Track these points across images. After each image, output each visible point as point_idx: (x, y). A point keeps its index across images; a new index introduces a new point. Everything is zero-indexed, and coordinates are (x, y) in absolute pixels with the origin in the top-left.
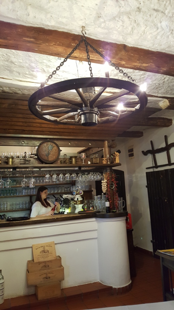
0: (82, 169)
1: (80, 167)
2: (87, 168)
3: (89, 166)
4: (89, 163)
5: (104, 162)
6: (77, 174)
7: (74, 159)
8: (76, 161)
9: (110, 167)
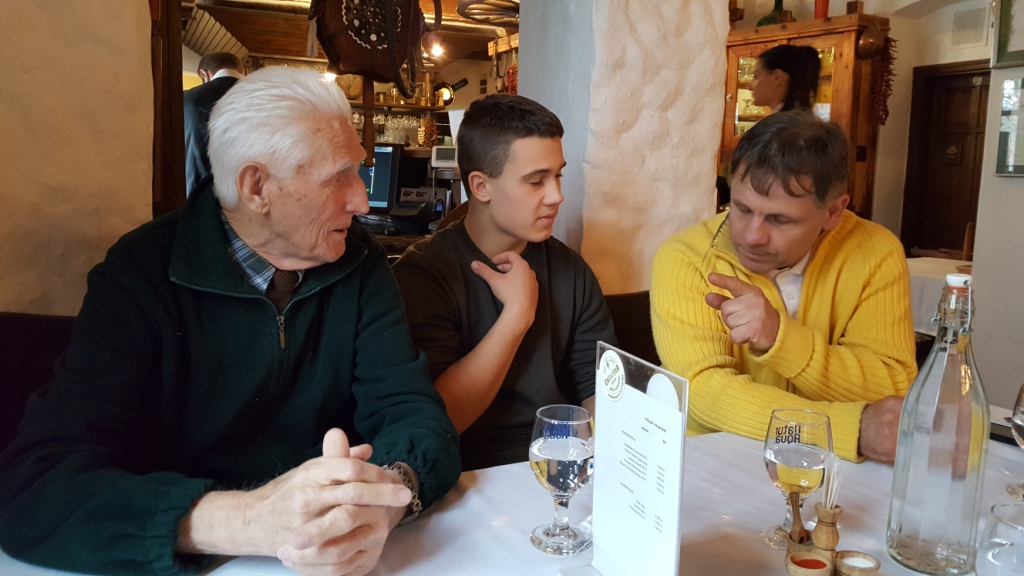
0: (394, 109)
1: (390, 108)
2: (400, 109)
3: (402, 107)
4: (402, 102)
5: (423, 104)
6: (386, 116)
7: (381, 96)
8: (385, 99)
9: (431, 110)
